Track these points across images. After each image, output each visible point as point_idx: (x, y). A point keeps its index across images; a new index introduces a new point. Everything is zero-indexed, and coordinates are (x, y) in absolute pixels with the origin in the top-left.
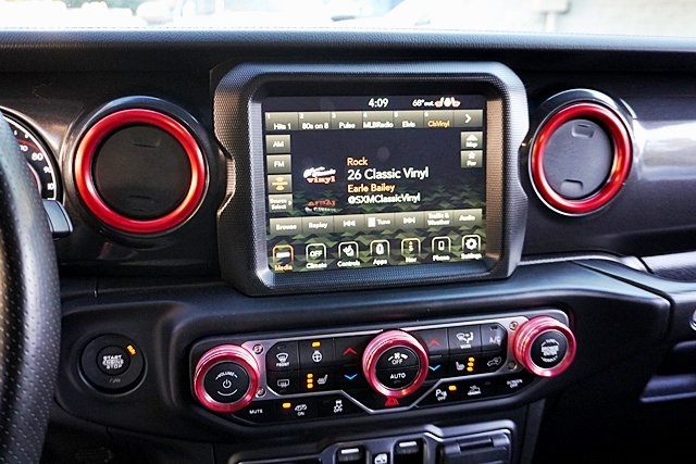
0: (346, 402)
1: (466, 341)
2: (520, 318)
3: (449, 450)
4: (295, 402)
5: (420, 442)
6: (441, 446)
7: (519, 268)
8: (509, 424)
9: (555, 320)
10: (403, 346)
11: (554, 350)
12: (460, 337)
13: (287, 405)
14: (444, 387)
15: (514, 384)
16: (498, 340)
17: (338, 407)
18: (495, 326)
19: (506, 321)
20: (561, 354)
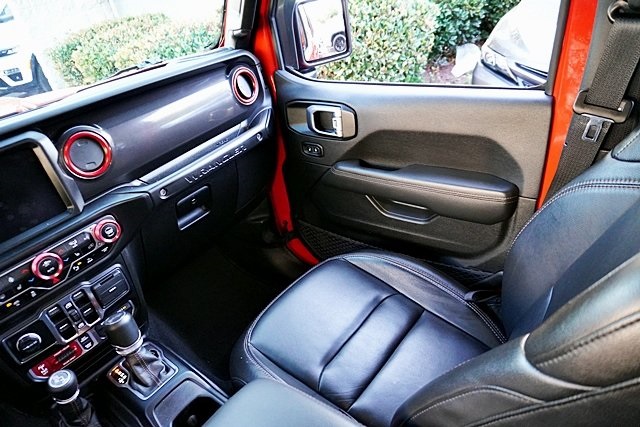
0: (36, 291)
1: (74, 244)
2: (93, 226)
3: (95, 288)
4: (12, 301)
5: (82, 290)
6: (92, 288)
7: (84, 207)
8: (118, 265)
9: (110, 220)
10: (46, 258)
11: (111, 231)
12: (71, 244)
13: (9, 305)
14: (75, 265)
15: (105, 250)
16: (88, 237)
17: (33, 294)
18: (84, 233)
19: (87, 229)
20: (115, 231)
